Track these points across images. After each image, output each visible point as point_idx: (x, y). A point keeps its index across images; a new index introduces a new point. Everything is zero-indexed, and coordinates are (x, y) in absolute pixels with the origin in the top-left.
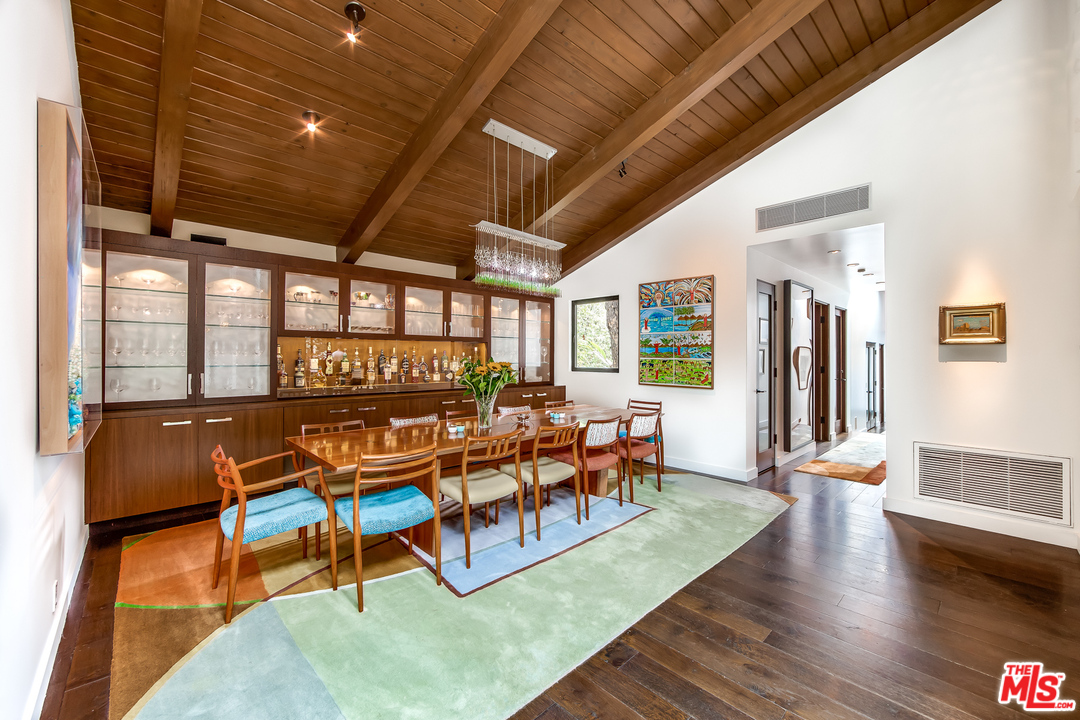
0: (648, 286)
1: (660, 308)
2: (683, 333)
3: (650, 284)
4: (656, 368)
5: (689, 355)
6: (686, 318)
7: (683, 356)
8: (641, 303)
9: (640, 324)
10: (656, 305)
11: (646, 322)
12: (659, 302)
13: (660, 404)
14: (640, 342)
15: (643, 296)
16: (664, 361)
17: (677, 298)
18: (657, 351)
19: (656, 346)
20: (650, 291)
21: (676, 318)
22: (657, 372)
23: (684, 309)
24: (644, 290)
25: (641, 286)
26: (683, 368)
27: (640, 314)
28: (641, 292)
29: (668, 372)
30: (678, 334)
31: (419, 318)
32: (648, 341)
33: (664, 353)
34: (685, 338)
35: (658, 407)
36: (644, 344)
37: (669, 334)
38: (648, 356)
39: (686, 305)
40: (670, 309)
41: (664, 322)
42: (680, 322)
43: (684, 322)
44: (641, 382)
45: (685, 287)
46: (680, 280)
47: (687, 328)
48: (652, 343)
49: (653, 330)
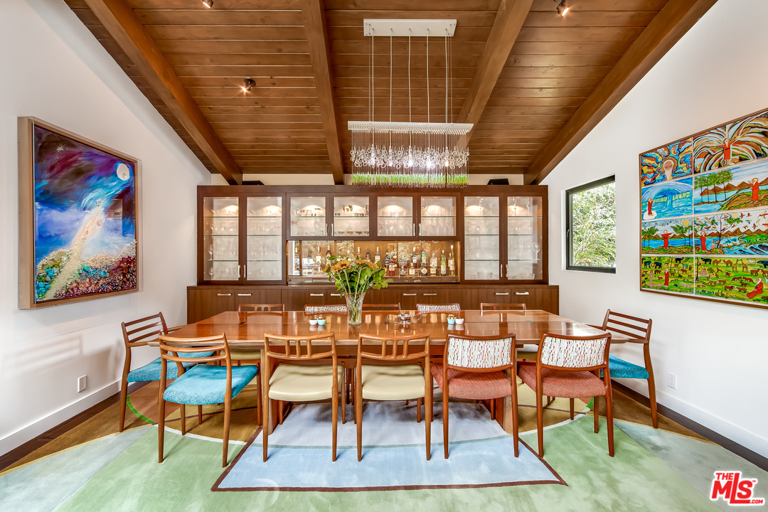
0: (653, 154)
1: (670, 183)
2: (710, 215)
3: (655, 150)
4: (665, 269)
5: (721, 250)
6: (716, 191)
7: (711, 252)
8: (642, 179)
9: (641, 207)
10: (664, 178)
11: (650, 205)
12: (668, 173)
13: (649, 322)
14: (642, 232)
15: (645, 169)
16: (678, 260)
17: (699, 162)
18: (666, 245)
19: (665, 237)
20: (656, 159)
21: (696, 194)
22: (667, 275)
23: (713, 177)
24: (646, 161)
25: (643, 156)
26: (711, 270)
27: (641, 194)
28: (642, 165)
29: (685, 275)
30: (701, 217)
31: (401, 222)
32: (652, 231)
33: (679, 246)
34: (713, 222)
35: (645, 326)
36: (647, 234)
37: (685, 220)
38: (653, 251)
39: (715, 170)
40: (686, 181)
41: (677, 202)
42: (705, 198)
43: (712, 197)
44: (644, 287)
45: (714, 140)
46: (704, 133)
47: (717, 206)
48: (659, 233)
49: (660, 214)
